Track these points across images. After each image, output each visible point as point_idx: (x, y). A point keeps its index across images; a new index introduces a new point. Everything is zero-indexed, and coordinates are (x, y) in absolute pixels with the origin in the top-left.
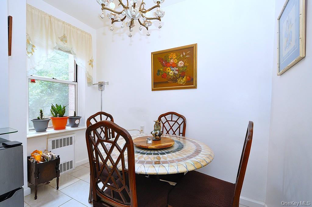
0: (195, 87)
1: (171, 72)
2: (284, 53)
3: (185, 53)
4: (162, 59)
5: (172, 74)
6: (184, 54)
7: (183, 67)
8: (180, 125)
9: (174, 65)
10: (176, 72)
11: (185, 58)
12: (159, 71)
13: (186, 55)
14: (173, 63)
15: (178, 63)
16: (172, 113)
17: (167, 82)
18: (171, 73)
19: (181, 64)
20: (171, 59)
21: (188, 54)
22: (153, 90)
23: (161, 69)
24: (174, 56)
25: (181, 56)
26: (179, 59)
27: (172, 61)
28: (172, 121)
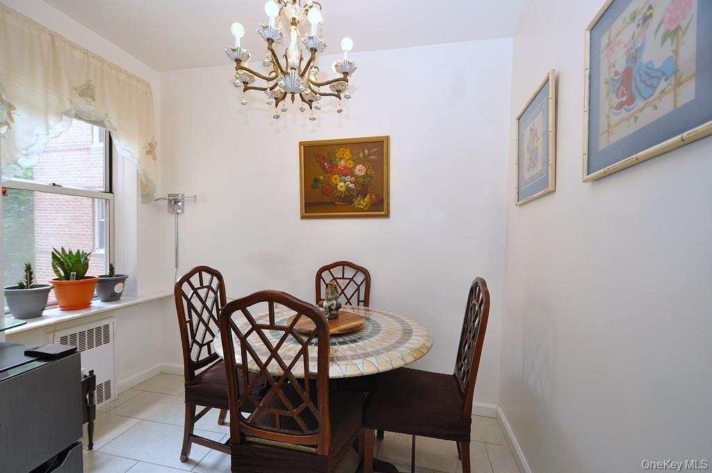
0: (387, 216)
1: (342, 184)
2: (527, 175)
3: (368, 150)
4: (324, 158)
5: (343, 189)
6: (366, 152)
7: (363, 177)
8: (359, 286)
9: (348, 172)
10: (352, 186)
11: (369, 161)
12: (316, 180)
13: (370, 155)
14: (345, 168)
15: (355, 167)
16: (344, 264)
17: (333, 203)
18: (341, 186)
19: (360, 170)
20: (341, 159)
21: (374, 154)
22: (303, 217)
23: (321, 178)
24: (347, 153)
25: (361, 155)
26: (357, 162)
27: (342, 163)
28: (343, 278)
